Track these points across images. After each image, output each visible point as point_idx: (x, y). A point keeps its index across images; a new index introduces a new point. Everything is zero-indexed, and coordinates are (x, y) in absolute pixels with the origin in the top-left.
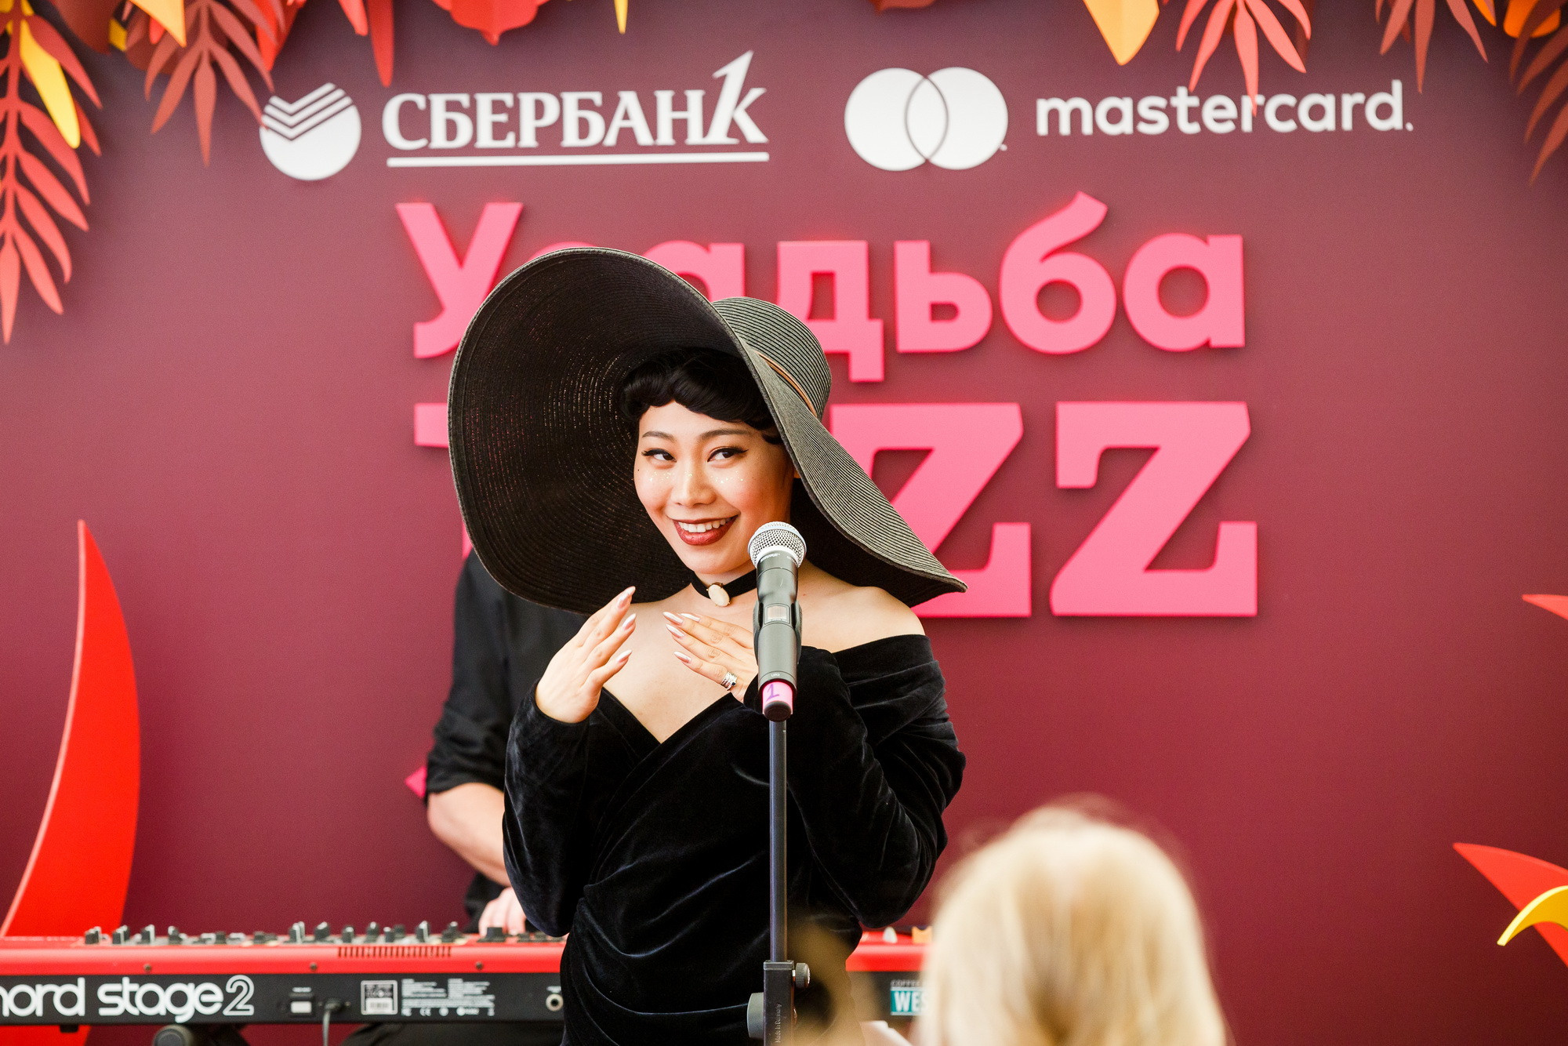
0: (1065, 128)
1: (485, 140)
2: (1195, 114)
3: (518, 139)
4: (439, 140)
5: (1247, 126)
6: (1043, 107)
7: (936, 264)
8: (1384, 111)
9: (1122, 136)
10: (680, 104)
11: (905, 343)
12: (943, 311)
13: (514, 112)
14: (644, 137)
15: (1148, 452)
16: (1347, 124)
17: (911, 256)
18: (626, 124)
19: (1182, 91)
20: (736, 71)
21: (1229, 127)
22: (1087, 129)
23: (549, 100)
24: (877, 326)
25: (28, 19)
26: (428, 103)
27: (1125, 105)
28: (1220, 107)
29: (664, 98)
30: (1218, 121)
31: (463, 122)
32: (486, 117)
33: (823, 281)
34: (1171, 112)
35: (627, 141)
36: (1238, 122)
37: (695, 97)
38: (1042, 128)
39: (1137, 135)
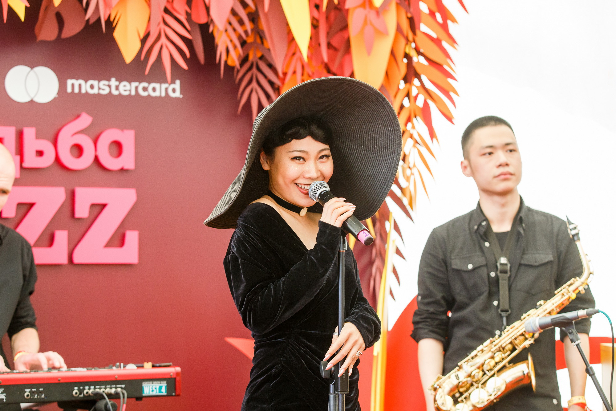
0: (76, 90)
2: (117, 88)
5: (133, 93)
6: (70, 82)
7: (38, 136)
8: (174, 90)
9: (94, 95)
12: (40, 153)
15: (104, 206)
16: (163, 94)
17: (29, 133)
19: (113, 80)
21: (127, 93)
22: (83, 91)
24: (18, 157)
27: (95, 83)
28: (125, 86)
30: (125, 91)
34: (110, 86)
36: (130, 91)
38: (69, 90)
39: (99, 94)
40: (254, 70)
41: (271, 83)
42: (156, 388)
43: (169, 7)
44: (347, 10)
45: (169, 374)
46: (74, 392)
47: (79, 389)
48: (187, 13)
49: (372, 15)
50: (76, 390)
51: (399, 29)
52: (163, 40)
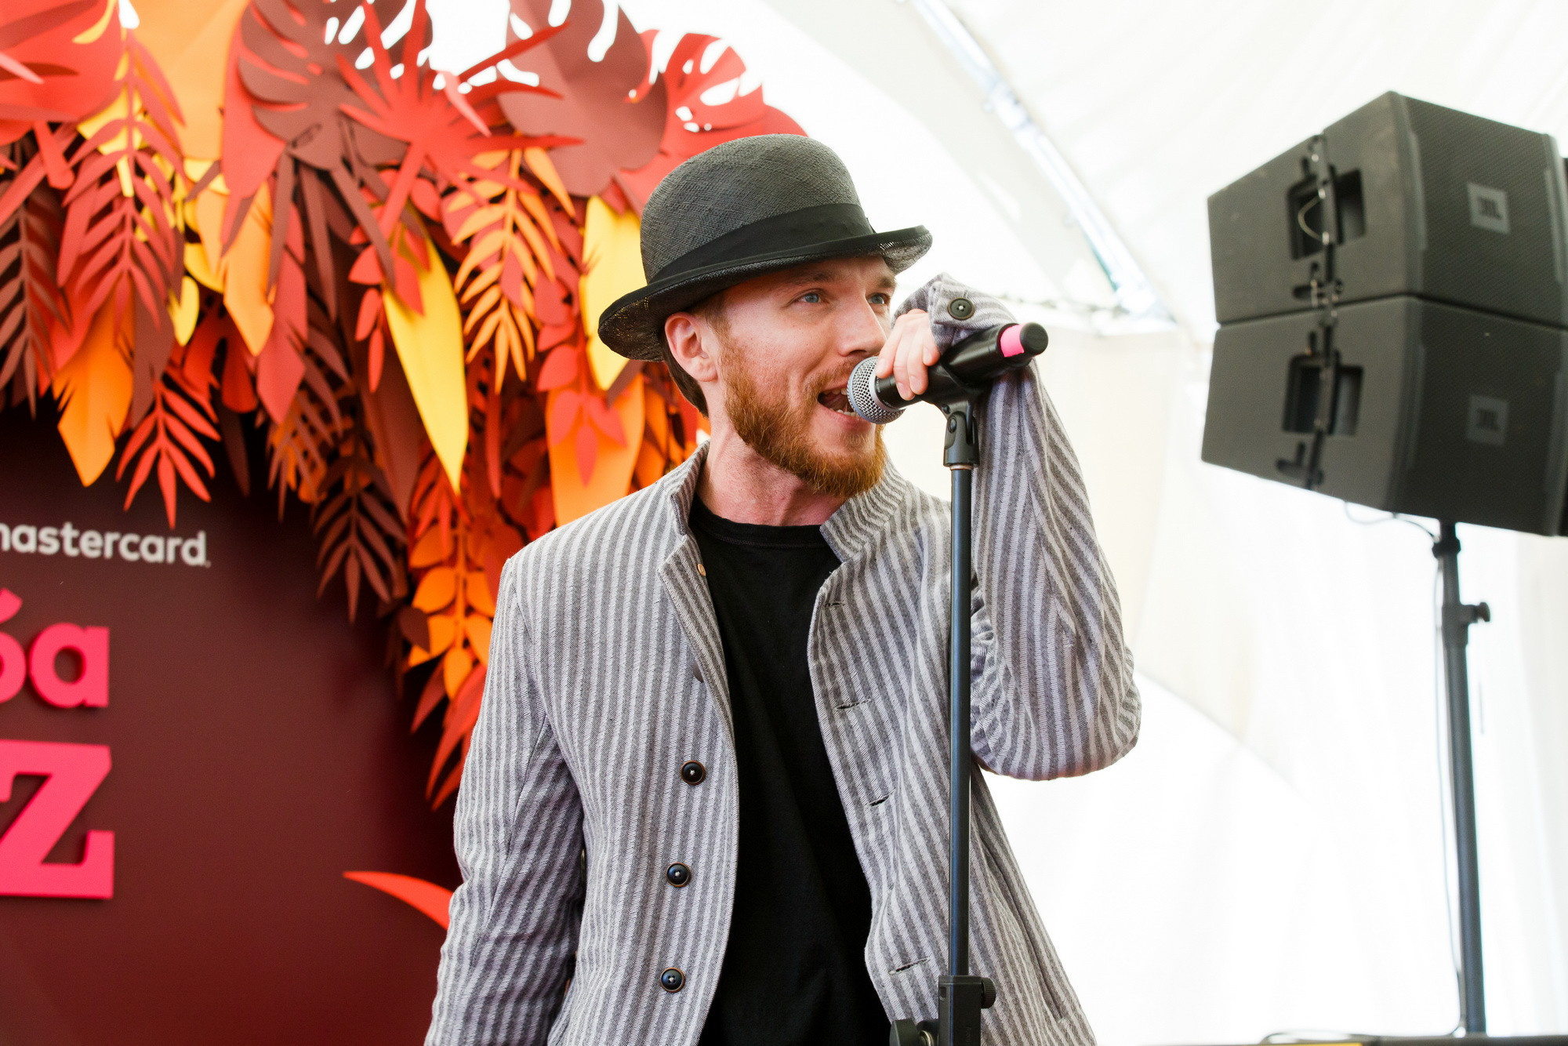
15: (40, 780)
40: (354, 511)
41: (390, 541)
43: (175, 375)
44: (545, 394)
48: (212, 389)
49: (594, 406)
51: (648, 435)
52: (162, 441)
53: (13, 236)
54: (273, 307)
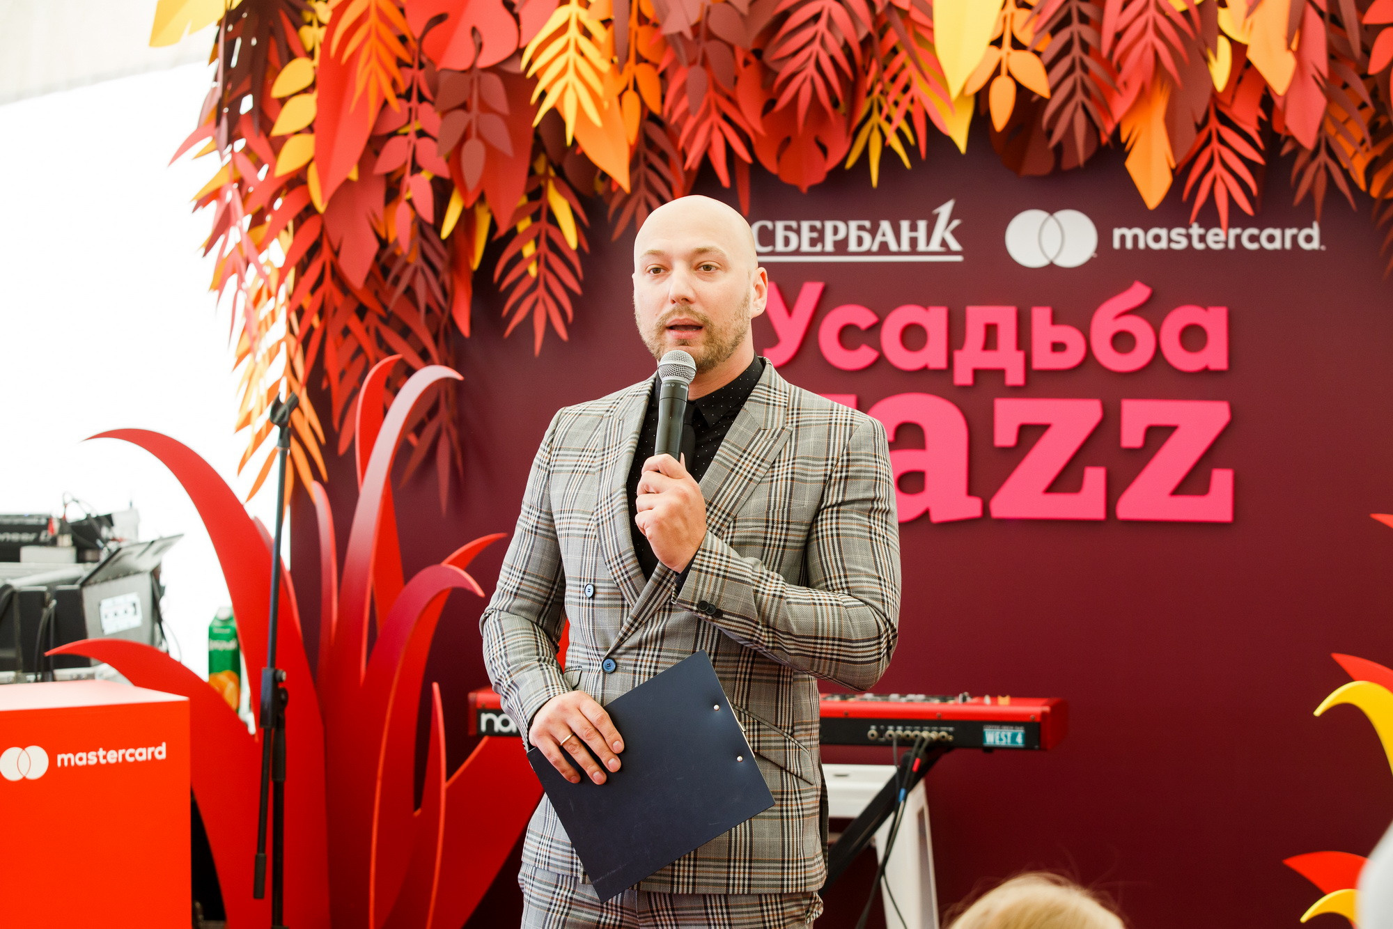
0: (1129, 245)
1: (806, 247)
2: (1202, 239)
3: (823, 247)
4: (780, 246)
5: (1232, 245)
6: (1117, 233)
7: (1055, 320)
8: (1309, 239)
9: (1161, 251)
10: (914, 228)
11: (1038, 364)
12: (1058, 347)
13: (822, 232)
14: (893, 246)
15: (1171, 429)
16: (1288, 245)
17: (1041, 316)
18: (883, 239)
19: (1195, 226)
20: (945, 210)
21: (1220, 246)
22: (1141, 245)
23: (841, 225)
24: (1021, 355)
25: (553, 179)
26: (774, 226)
27: (1163, 232)
28: (1217, 235)
29: (905, 225)
30: (1217, 242)
31: (793, 237)
32: (806, 234)
33: (991, 330)
34: (1189, 237)
35: (884, 249)
36: (1226, 243)
37: (922, 225)
38: (1116, 244)
39: (1170, 250)
42: (1006, 736)
45: (1028, 715)
46: (870, 732)
47: (878, 730)
48: (1260, 120)
50: (873, 731)
53: (1065, 22)
54: (1298, 54)
